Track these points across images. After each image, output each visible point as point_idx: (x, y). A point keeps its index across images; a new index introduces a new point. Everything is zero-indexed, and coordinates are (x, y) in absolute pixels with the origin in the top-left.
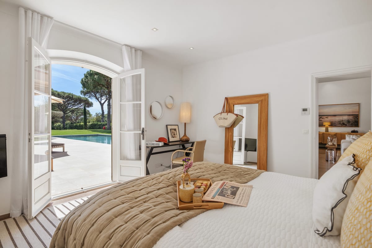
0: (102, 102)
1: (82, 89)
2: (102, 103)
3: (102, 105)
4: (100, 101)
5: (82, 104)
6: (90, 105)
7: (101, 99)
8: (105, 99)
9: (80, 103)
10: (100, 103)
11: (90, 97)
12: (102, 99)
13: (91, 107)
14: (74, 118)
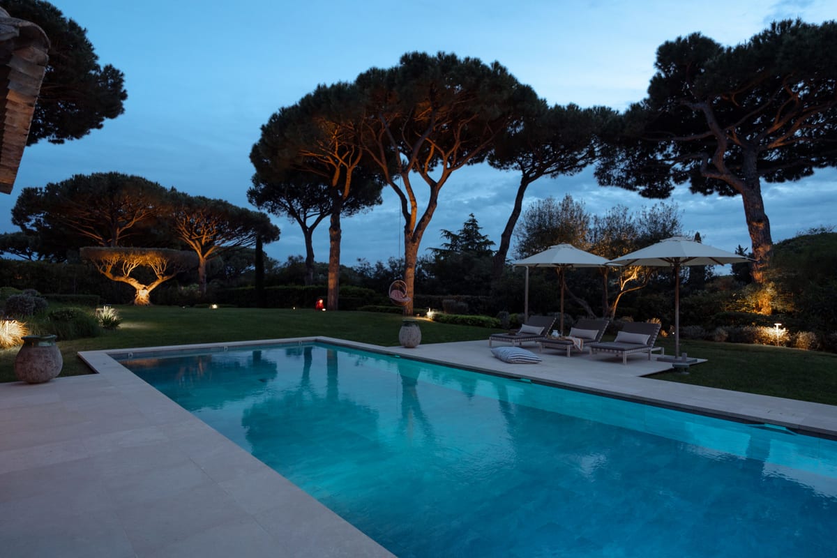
0: (309, 223)
1: (253, 187)
2: (309, 227)
3: (308, 232)
4: (302, 220)
5: (250, 234)
6: (272, 234)
7: (305, 214)
8: (319, 216)
9: (246, 230)
10: (303, 224)
11: (273, 211)
12: (308, 215)
13: (273, 240)
14: (230, 271)
